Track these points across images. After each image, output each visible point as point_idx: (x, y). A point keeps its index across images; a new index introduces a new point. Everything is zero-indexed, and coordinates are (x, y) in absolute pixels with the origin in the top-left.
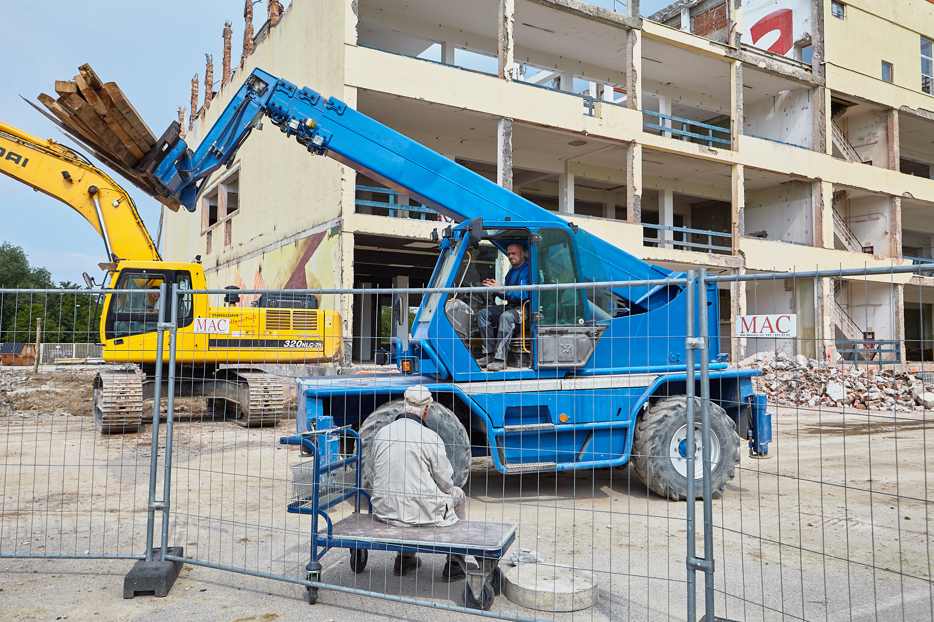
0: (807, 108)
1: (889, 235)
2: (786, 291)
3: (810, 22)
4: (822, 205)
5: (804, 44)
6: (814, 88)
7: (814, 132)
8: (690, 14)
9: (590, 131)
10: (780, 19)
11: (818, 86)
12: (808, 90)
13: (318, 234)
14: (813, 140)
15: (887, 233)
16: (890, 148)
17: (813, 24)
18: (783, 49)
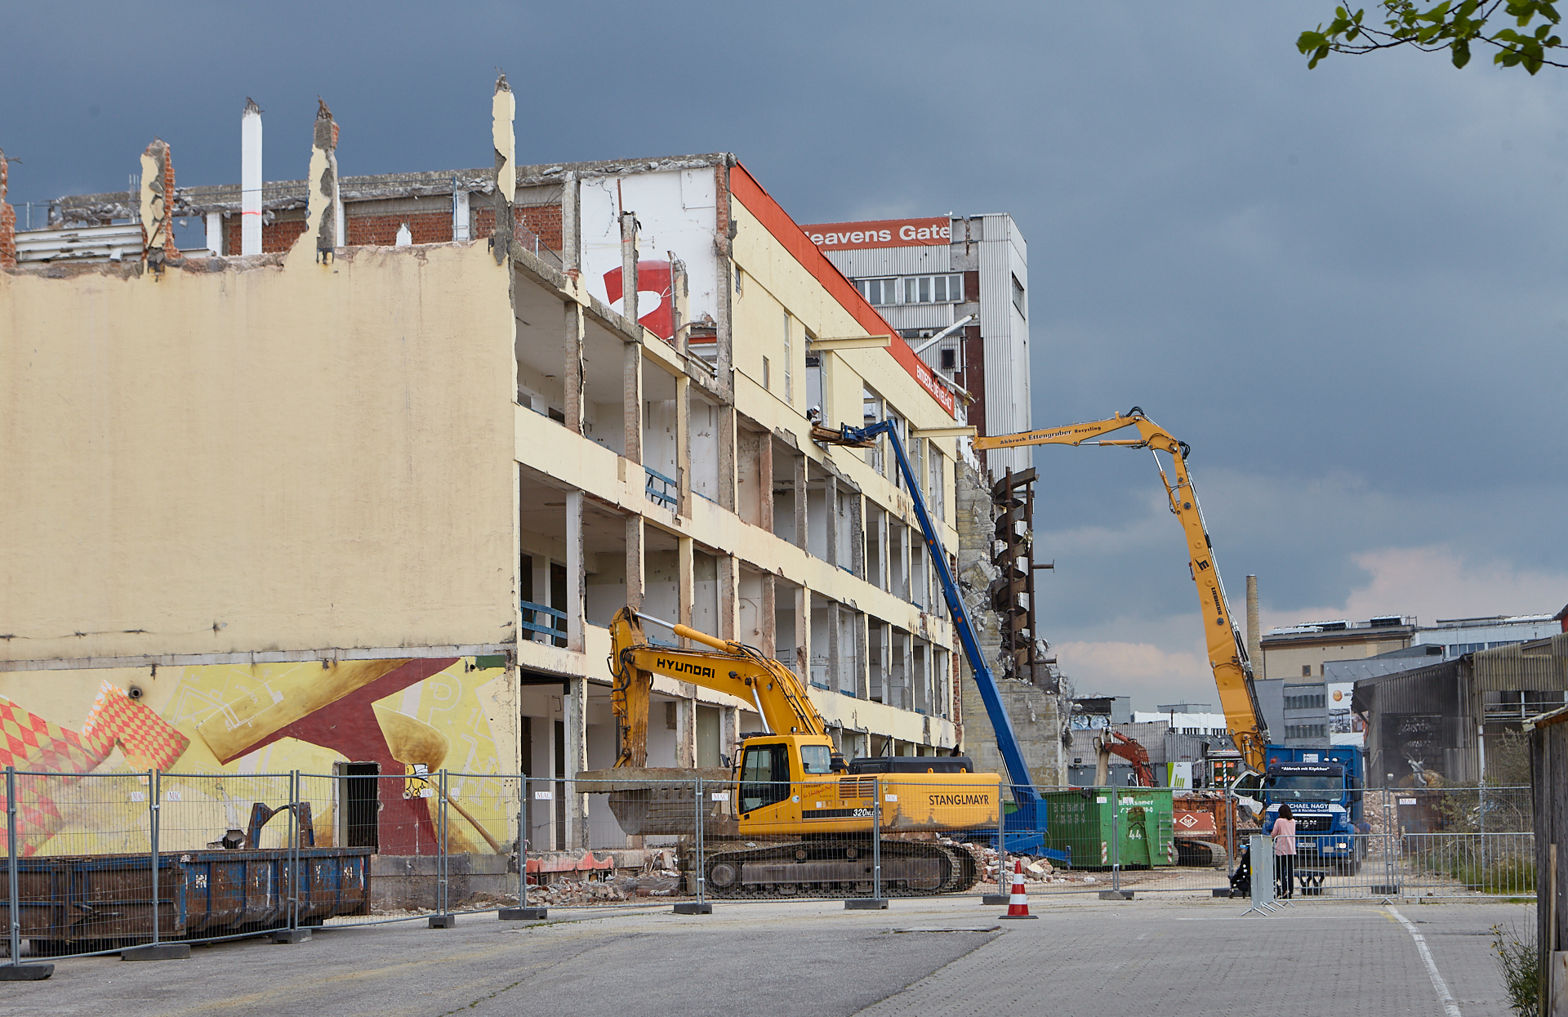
0: (707, 435)
1: (761, 635)
2: (669, 728)
3: (713, 299)
4: (733, 594)
5: (705, 333)
6: (720, 406)
7: (719, 476)
8: (470, 203)
9: (622, 504)
10: (661, 277)
11: (728, 405)
12: (710, 406)
13: (423, 659)
14: (719, 489)
15: (756, 633)
16: (762, 495)
17: (718, 304)
18: (665, 327)
